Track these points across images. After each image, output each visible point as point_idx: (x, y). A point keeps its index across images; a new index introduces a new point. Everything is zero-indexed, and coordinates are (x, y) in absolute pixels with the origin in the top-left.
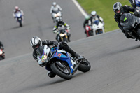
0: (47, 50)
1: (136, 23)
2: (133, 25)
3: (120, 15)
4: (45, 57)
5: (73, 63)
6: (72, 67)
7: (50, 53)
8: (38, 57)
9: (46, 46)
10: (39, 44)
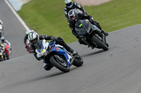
0: (46, 44)
1: (91, 30)
2: (88, 31)
3: (75, 22)
4: (44, 51)
5: (70, 57)
6: (68, 61)
7: (49, 47)
8: (36, 51)
9: (44, 41)
10: (36, 39)
